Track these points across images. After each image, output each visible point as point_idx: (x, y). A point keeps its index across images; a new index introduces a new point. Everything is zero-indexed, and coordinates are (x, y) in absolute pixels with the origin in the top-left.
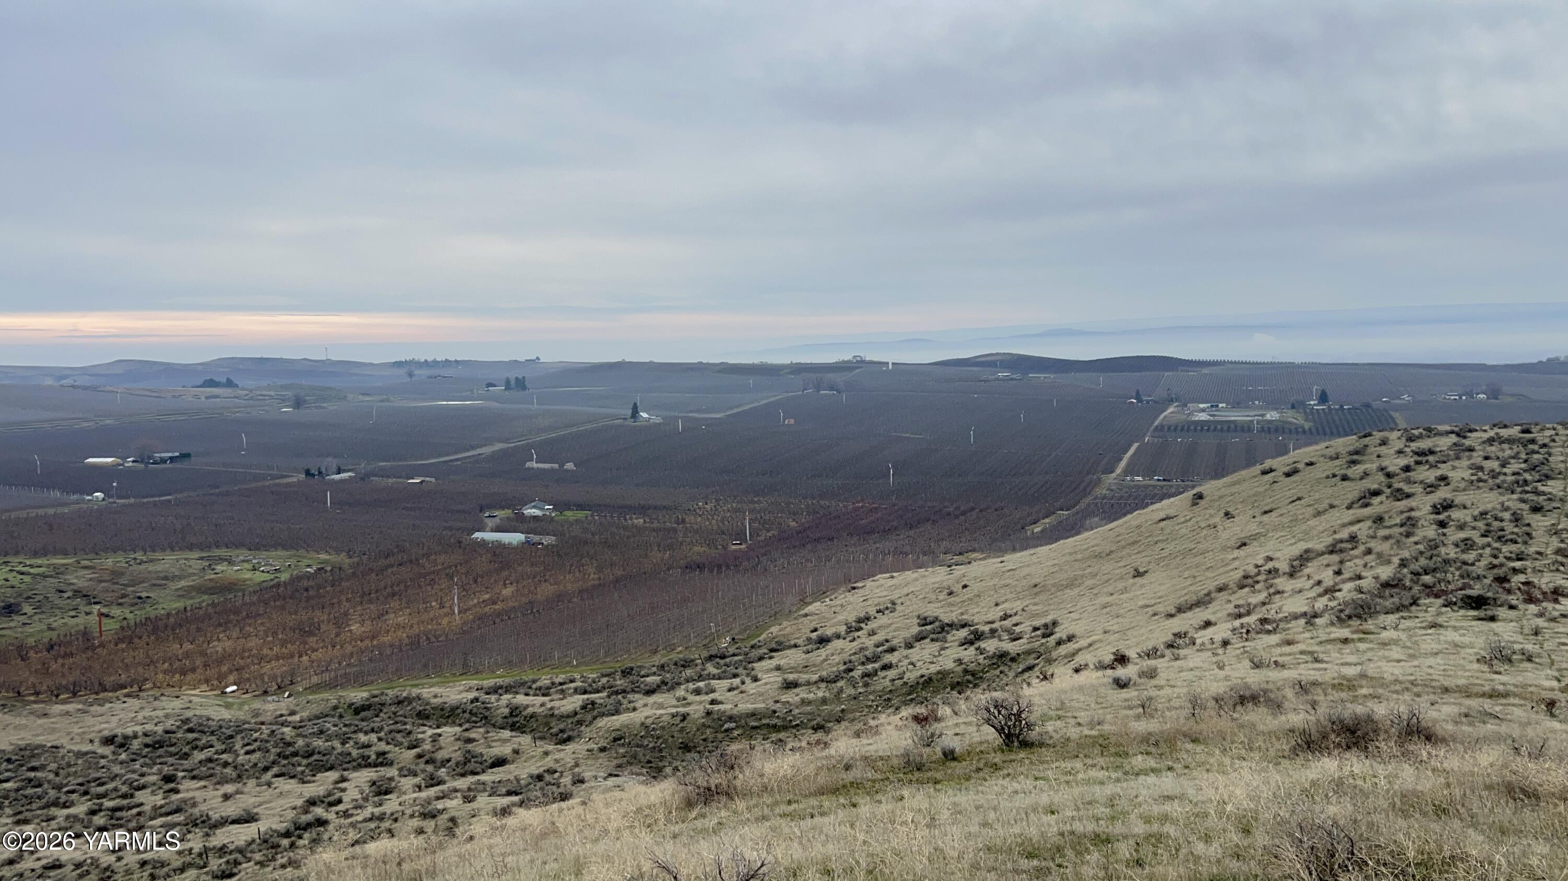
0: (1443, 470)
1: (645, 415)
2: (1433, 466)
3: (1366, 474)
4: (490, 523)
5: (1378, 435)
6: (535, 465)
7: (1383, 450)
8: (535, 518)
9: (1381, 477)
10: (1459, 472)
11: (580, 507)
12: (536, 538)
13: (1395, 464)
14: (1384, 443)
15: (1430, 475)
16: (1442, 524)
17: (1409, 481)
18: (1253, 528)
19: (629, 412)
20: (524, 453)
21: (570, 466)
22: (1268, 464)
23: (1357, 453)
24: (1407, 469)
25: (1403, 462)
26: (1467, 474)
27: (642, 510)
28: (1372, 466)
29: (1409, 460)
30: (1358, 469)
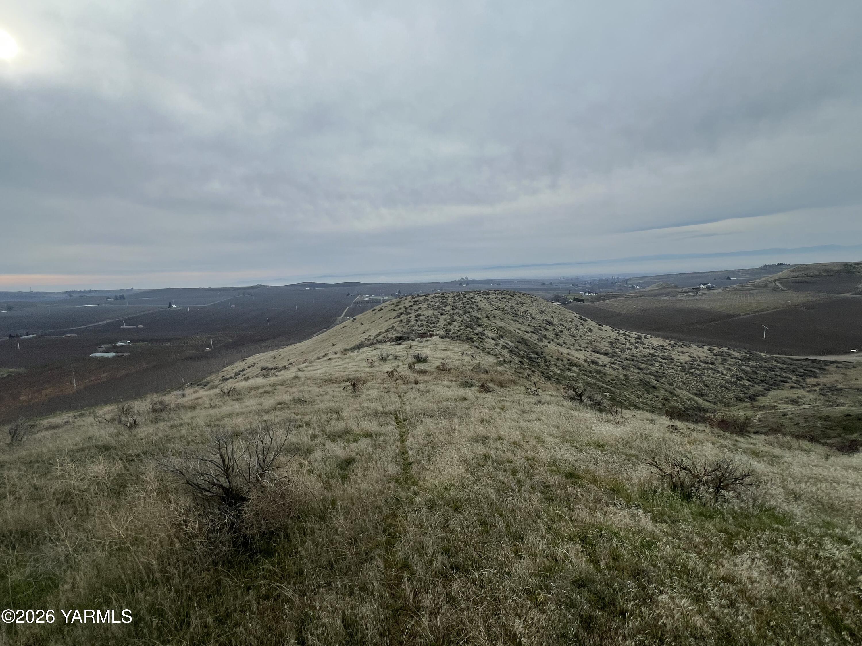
0: (421, 306)
1: (174, 306)
2: (418, 305)
3: (400, 309)
4: (101, 349)
5: (405, 298)
6: (125, 327)
7: (405, 301)
8: (122, 346)
9: (404, 309)
10: (424, 306)
11: (143, 341)
12: (120, 354)
13: (408, 305)
14: (406, 299)
15: (416, 307)
16: (417, 321)
17: (411, 309)
18: (368, 327)
19: (168, 306)
20: (120, 323)
21: (141, 326)
22: (375, 308)
23: (398, 303)
24: (411, 306)
25: (410, 304)
26: (426, 306)
27: (169, 340)
28: (401, 306)
29: (412, 304)
30: (398, 307)
